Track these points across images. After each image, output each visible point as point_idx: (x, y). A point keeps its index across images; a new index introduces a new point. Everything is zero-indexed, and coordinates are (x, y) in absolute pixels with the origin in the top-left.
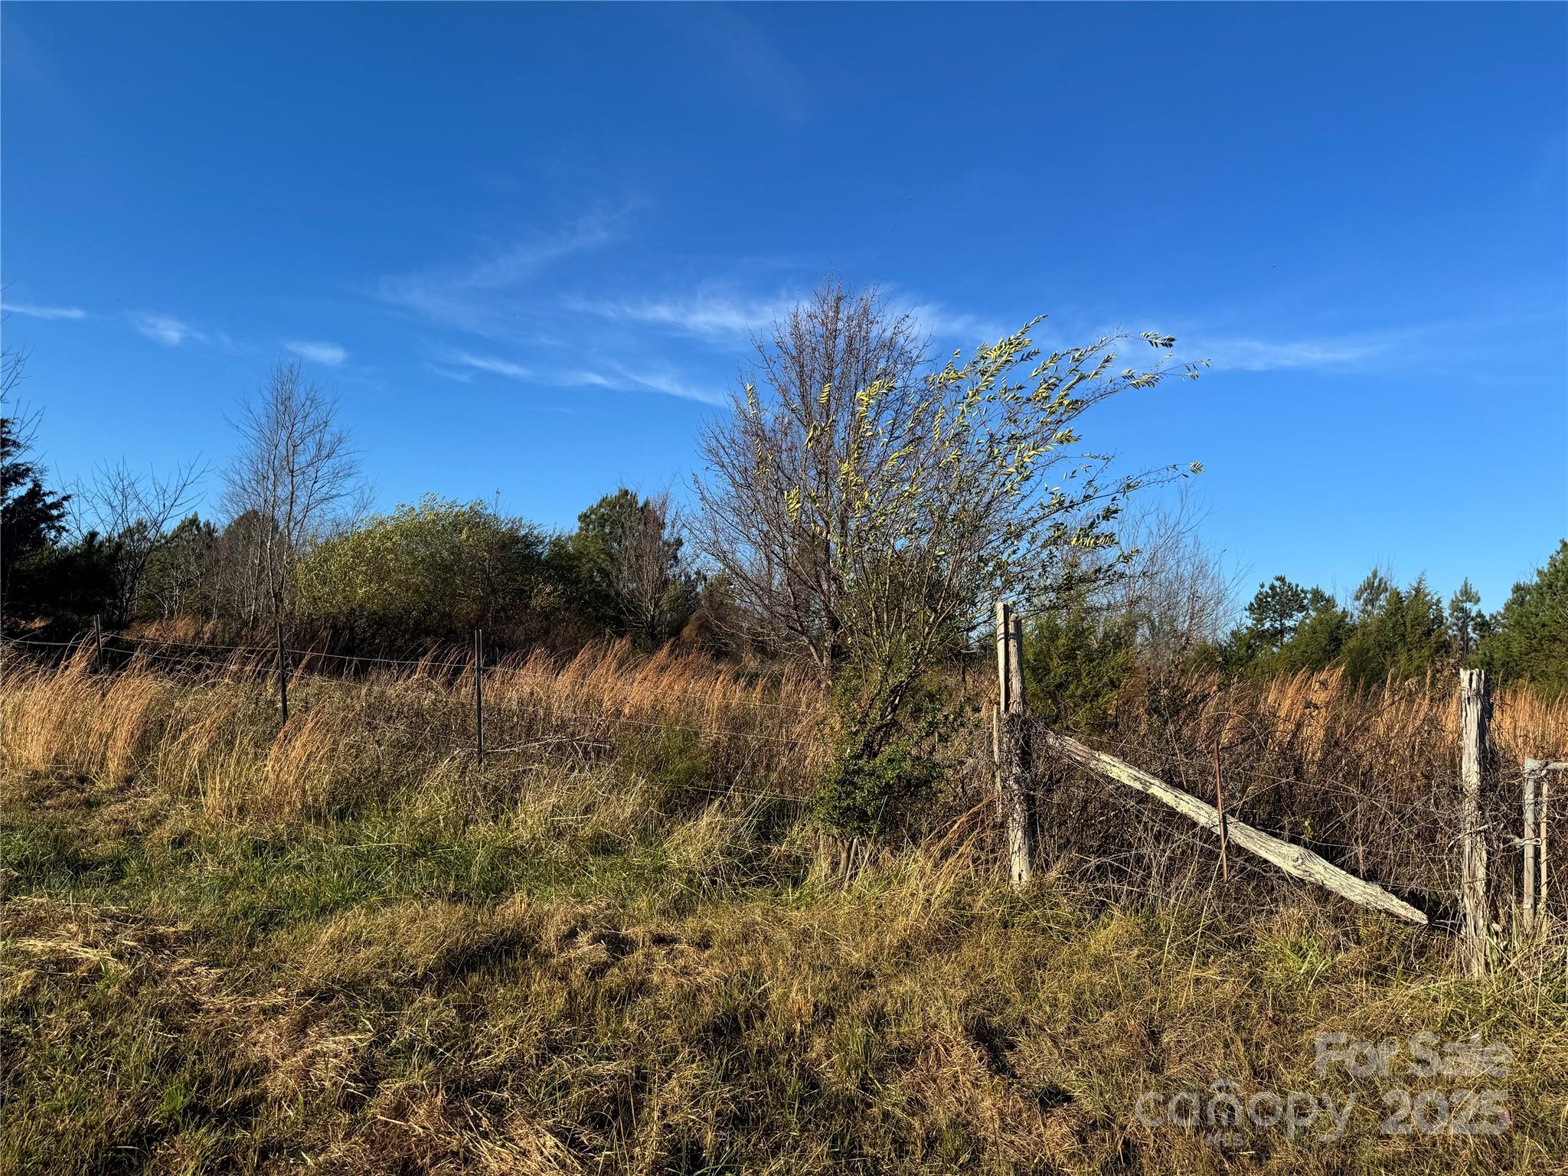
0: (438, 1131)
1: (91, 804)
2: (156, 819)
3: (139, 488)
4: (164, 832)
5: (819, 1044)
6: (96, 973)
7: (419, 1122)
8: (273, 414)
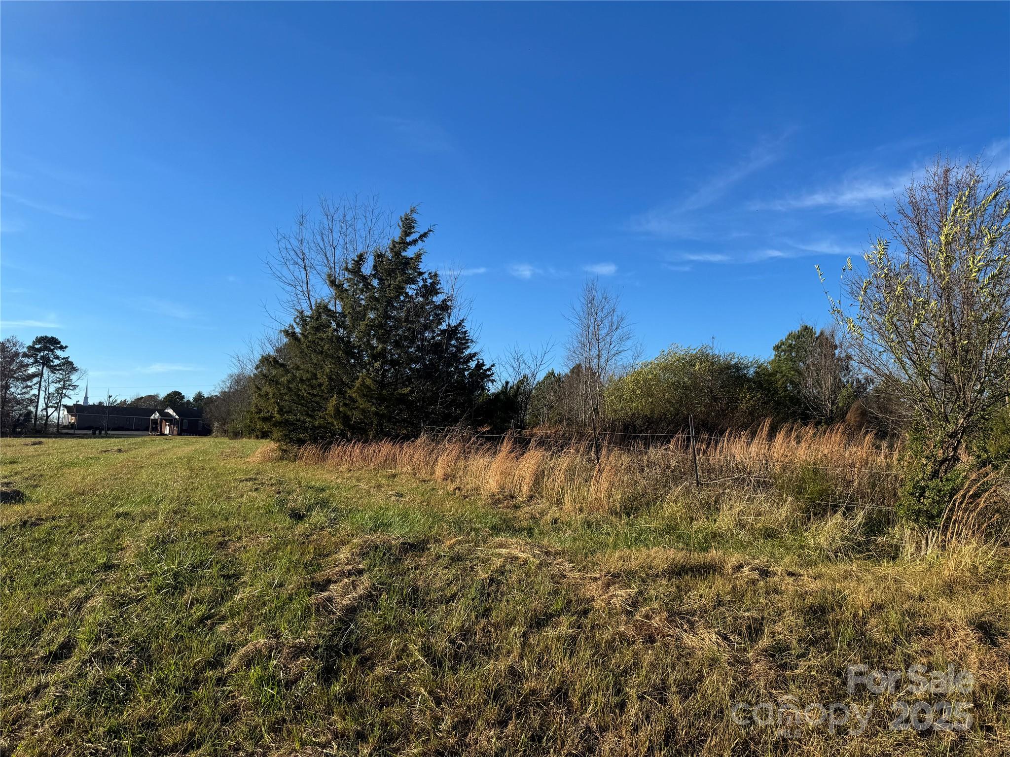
0: (664, 627)
1: (516, 507)
2: (543, 513)
3: (525, 357)
4: (548, 518)
5: (873, 621)
6: (525, 562)
7: (656, 622)
8: (586, 309)
